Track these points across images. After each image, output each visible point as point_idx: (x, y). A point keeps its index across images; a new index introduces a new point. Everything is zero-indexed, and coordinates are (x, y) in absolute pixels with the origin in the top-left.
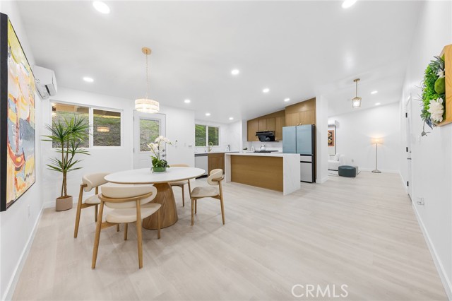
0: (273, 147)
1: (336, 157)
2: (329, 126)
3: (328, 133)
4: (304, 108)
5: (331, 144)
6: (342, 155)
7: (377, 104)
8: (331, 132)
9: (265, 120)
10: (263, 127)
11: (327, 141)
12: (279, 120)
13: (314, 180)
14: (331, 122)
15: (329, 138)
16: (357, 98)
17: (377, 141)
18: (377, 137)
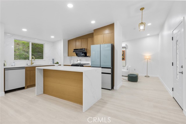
0: (87, 61)
1: (126, 68)
2: (123, 48)
3: (122, 52)
4: (107, 32)
5: (123, 59)
6: (130, 66)
7: (148, 35)
8: (123, 52)
9: (80, 40)
10: (78, 45)
11: (121, 57)
12: (90, 40)
13: (113, 87)
14: (124, 45)
15: (122, 55)
16: (142, 23)
17: (148, 57)
18: (147, 55)
